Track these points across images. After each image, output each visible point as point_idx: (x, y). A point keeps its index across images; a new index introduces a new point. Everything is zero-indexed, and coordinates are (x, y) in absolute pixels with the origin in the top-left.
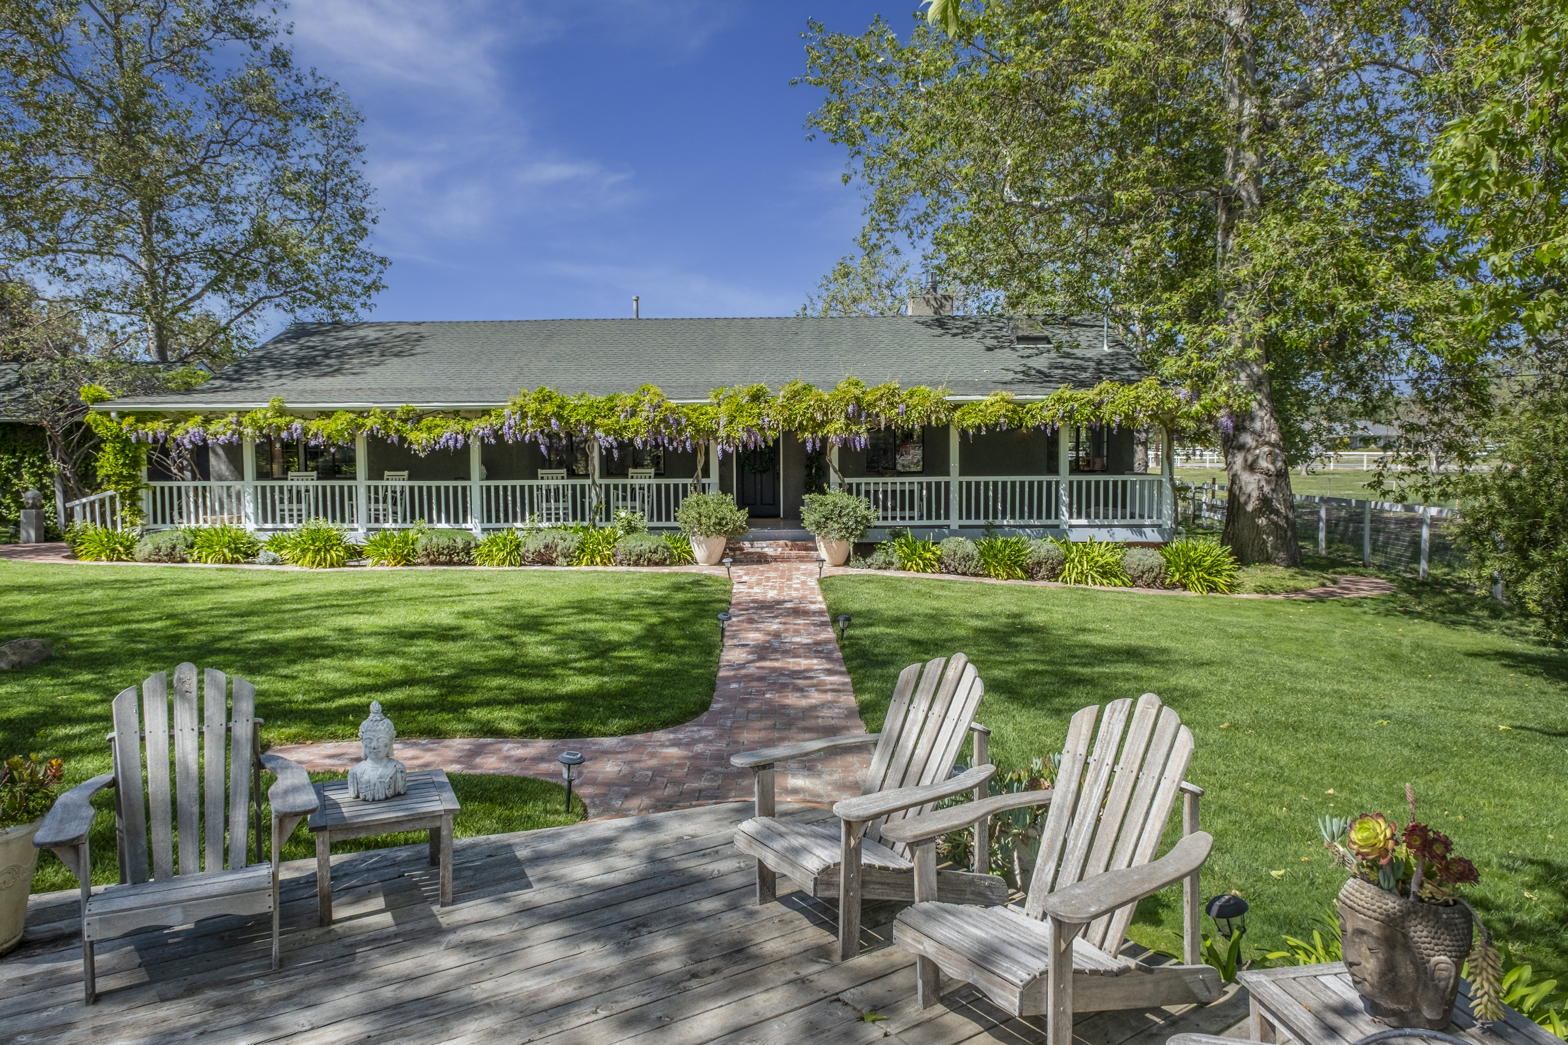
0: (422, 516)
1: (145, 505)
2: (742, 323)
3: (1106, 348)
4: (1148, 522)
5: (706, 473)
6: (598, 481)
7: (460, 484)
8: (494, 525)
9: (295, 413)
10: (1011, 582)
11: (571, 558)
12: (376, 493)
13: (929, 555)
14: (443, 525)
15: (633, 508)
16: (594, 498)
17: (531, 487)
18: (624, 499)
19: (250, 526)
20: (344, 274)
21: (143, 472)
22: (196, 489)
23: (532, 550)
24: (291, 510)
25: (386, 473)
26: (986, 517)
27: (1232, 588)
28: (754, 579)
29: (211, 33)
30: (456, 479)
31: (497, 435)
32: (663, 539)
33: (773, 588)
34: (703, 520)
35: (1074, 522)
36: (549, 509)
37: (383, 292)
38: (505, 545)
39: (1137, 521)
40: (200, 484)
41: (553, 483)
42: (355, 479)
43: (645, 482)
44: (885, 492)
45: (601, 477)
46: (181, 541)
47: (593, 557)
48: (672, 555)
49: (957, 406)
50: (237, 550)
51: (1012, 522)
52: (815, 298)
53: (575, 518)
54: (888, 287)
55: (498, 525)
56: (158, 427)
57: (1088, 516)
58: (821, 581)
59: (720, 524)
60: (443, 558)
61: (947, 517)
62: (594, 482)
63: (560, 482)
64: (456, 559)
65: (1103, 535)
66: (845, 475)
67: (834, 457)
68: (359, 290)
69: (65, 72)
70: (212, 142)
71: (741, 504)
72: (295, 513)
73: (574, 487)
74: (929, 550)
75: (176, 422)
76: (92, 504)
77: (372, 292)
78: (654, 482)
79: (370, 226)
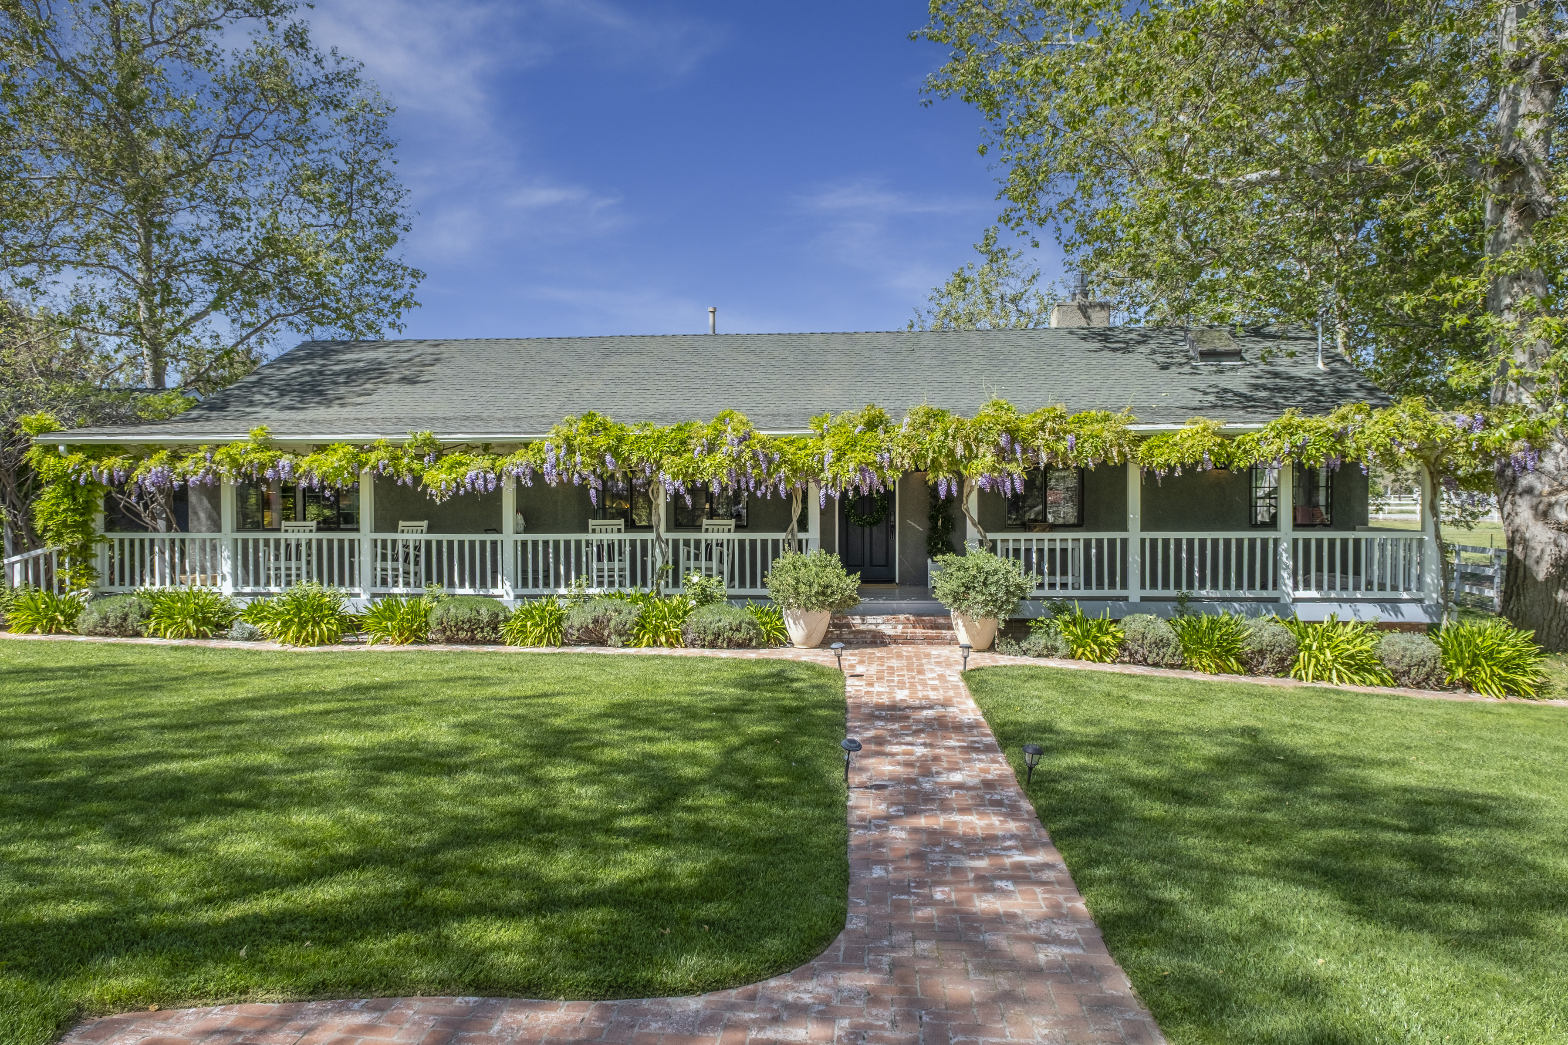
0: (440, 580)
1: (100, 563)
2: (843, 338)
3: (1320, 365)
4: (1405, 595)
5: (803, 525)
6: (664, 535)
7: (489, 537)
8: (530, 591)
9: (283, 448)
10: (1223, 678)
11: (627, 637)
12: (384, 547)
13: (1108, 639)
14: (468, 590)
15: (709, 569)
16: (658, 559)
17: (578, 543)
18: (697, 557)
19: (227, 588)
20: (370, 288)
21: (98, 520)
22: (173, 542)
23: (577, 624)
24: (288, 569)
25: (401, 523)
26: (1178, 586)
27: (1542, 689)
28: (874, 669)
29: (222, 11)
30: (487, 531)
31: (537, 476)
32: (747, 613)
33: (901, 685)
34: (802, 588)
35: (1301, 593)
36: (600, 570)
37: (415, 309)
38: (542, 618)
39: (1388, 594)
40: (178, 536)
41: (606, 537)
42: (357, 530)
43: (725, 536)
44: (1040, 551)
45: (668, 530)
46: (135, 609)
47: (656, 635)
48: (759, 634)
49: (1143, 437)
50: (206, 621)
51: (1213, 594)
52: (924, 313)
53: (633, 583)
54: (1013, 301)
55: (537, 591)
56: (116, 463)
57: (1319, 587)
58: (967, 676)
59: (824, 594)
60: (462, 635)
61: (1124, 586)
62: (658, 537)
63: (616, 537)
64: (479, 636)
65: (1345, 612)
66: (987, 530)
67: (972, 505)
68: (385, 306)
69: (53, 55)
70: (221, 136)
71: (849, 566)
72: (283, 572)
73: (633, 543)
74: (1107, 633)
75: (138, 458)
76: (36, 560)
77: (402, 309)
78: (736, 536)
79: (401, 235)
